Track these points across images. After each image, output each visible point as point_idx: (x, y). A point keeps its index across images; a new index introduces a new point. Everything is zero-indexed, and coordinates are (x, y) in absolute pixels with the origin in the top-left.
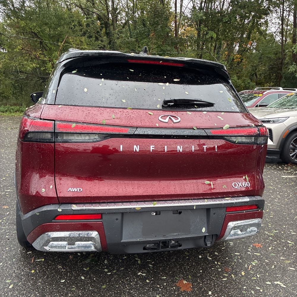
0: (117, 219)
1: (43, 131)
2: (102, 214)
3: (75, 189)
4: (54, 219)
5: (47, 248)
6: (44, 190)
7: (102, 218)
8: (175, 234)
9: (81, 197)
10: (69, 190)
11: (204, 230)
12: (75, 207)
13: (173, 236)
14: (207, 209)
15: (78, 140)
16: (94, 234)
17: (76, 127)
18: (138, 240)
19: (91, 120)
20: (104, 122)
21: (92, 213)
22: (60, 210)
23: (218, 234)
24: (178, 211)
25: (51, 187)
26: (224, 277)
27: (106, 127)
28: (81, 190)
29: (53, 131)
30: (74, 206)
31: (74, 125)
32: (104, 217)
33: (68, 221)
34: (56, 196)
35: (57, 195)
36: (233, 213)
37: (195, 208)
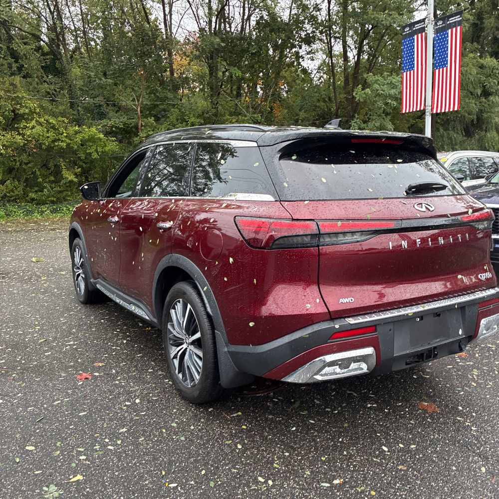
0: (390, 330)
1: (305, 234)
2: (376, 325)
3: (346, 299)
4: (329, 339)
5: (319, 378)
6: (308, 306)
7: (376, 331)
8: (438, 340)
9: (354, 308)
10: (340, 301)
11: (460, 332)
12: (352, 321)
13: (436, 342)
14: (461, 308)
15: (343, 241)
16: (369, 351)
17: (342, 226)
18: (408, 352)
19: (354, 216)
20: (369, 217)
21: (369, 325)
22: (337, 326)
23: (473, 334)
24: (437, 313)
25: (318, 300)
26: (459, 391)
27: (373, 222)
28: (353, 300)
29: (318, 233)
30: (350, 319)
31: (339, 223)
32: (379, 328)
33: (344, 339)
34: (327, 311)
35: (328, 309)
36: (485, 309)
37: (456, 306)
